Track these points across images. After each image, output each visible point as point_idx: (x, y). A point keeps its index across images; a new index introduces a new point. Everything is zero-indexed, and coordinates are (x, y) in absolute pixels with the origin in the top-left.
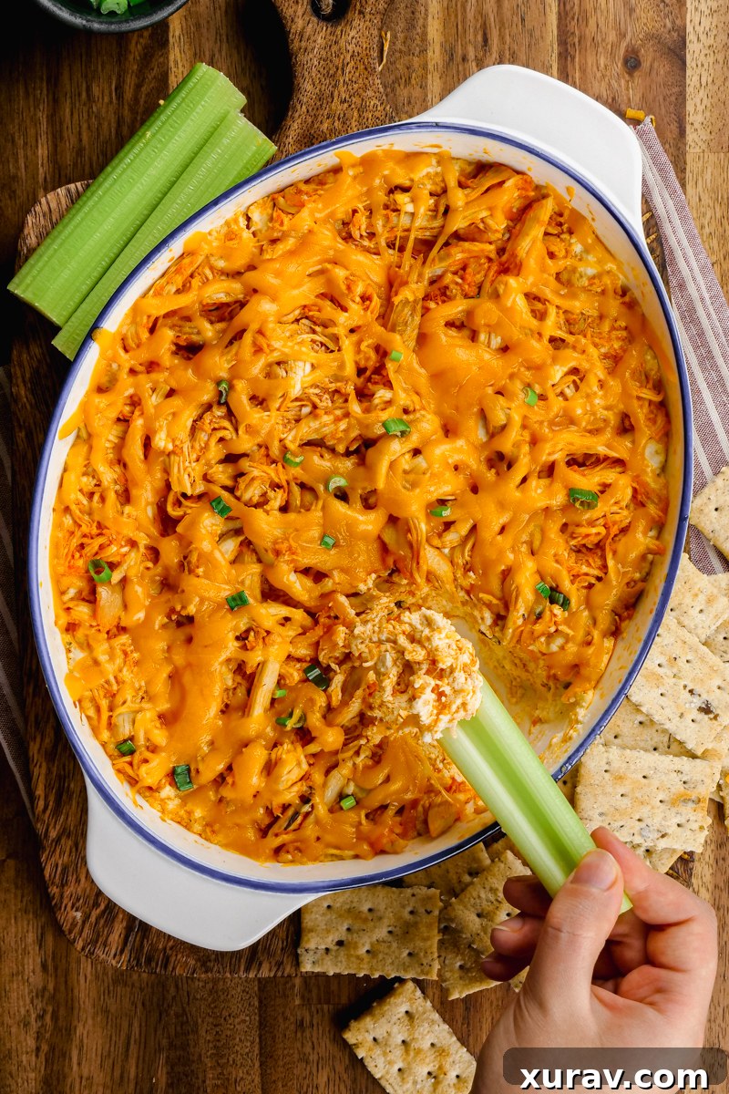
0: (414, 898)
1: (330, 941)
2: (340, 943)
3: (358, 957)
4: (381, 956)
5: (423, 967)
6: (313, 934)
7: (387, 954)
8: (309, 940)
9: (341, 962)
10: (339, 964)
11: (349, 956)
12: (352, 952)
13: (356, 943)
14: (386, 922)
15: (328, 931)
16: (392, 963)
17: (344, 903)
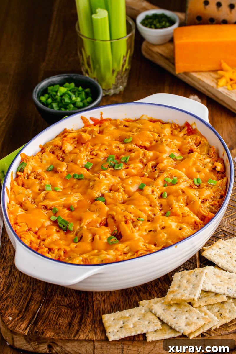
0: (144, 307)
1: (118, 327)
2: (121, 327)
3: (130, 328)
4: (138, 326)
5: (154, 324)
6: (110, 327)
7: (140, 325)
8: (109, 329)
9: (124, 332)
10: (123, 333)
11: (126, 329)
12: (127, 327)
13: (127, 325)
14: (136, 316)
15: (116, 325)
16: (143, 327)
17: (119, 316)
